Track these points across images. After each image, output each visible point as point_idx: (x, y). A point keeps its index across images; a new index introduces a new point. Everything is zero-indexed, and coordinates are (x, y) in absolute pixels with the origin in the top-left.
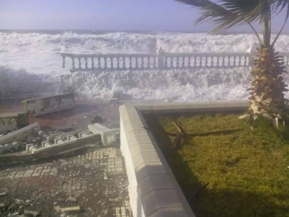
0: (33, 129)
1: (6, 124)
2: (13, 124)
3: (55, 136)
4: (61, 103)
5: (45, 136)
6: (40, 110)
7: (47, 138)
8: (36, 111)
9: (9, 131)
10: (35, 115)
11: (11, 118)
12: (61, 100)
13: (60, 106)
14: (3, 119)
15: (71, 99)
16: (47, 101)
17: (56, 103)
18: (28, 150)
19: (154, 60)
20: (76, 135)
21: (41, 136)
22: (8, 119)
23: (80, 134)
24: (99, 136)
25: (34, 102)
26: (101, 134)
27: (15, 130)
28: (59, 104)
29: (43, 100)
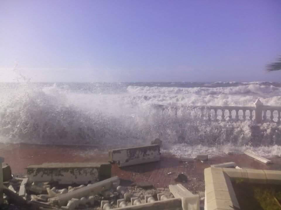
0: (112, 182)
1: (88, 174)
2: (95, 175)
3: (134, 193)
4: (146, 155)
5: (122, 192)
6: (125, 161)
7: (125, 195)
8: (121, 162)
9: (90, 182)
10: (120, 166)
11: (93, 168)
12: (146, 152)
13: (145, 157)
14: (86, 169)
15: (157, 152)
16: (132, 152)
17: (141, 154)
18: (102, 207)
19: (251, 113)
20: (155, 197)
21: (119, 192)
22: (91, 169)
23: (159, 195)
24: (179, 202)
25: (120, 152)
26: (182, 199)
27: (96, 181)
28: (144, 156)
29: (129, 151)
